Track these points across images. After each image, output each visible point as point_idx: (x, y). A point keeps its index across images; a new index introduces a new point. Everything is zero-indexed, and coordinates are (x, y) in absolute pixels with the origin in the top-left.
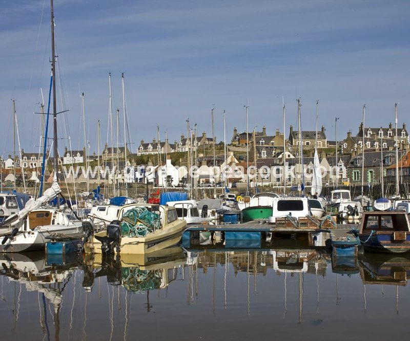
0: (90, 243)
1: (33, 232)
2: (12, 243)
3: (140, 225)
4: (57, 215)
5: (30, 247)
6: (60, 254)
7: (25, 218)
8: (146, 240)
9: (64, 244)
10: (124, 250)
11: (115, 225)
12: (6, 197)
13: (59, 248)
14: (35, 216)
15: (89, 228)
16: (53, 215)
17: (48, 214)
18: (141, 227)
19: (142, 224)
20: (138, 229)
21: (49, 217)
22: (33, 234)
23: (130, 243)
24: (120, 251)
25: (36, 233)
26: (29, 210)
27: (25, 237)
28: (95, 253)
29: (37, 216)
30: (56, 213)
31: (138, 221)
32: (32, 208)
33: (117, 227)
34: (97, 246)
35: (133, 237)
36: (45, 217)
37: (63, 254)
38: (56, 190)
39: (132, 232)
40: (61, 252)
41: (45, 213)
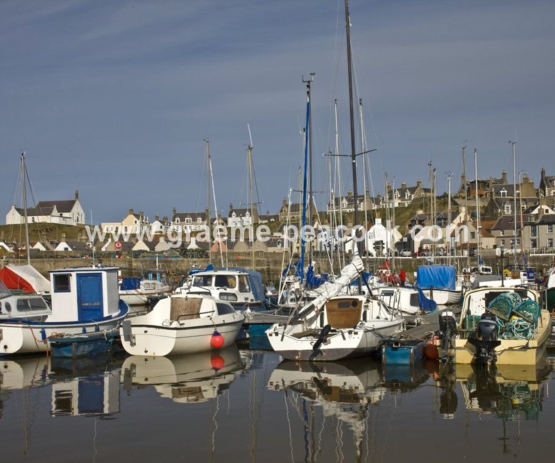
0: (452, 348)
1: (356, 330)
2: (323, 347)
3: (519, 321)
4: (370, 304)
5: (352, 353)
6: (407, 365)
7: (322, 309)
8: (538, 343)
9: (412, 350)
10: (502, 360)
11: (490, 321)
12: (239, 276)
13: (404, 356)
14: (336, 306)
15: (450, 326)
16: (363, 304)
17: (356, 303)
18: (520, 323)
19: (521, 319)
20: (517, 326)
21: (358, 307)
22: (356, 333)
23: (511, 349)
24: (496, 360)
25: (361, 333)
26: (328, 297)
27: (344, 338)
28: (456, 364)
29: (339, 307)
30: (368, 301)
31: (513, 314)
32: (331, 294)
33: (494, 324)
34: (462, 353)
35: (509, 338)
36: (351, 307)
37: (411, 365)
38: (358, 267)
39: (509, 332)
40: (407, 361)
41: (351, 302)
